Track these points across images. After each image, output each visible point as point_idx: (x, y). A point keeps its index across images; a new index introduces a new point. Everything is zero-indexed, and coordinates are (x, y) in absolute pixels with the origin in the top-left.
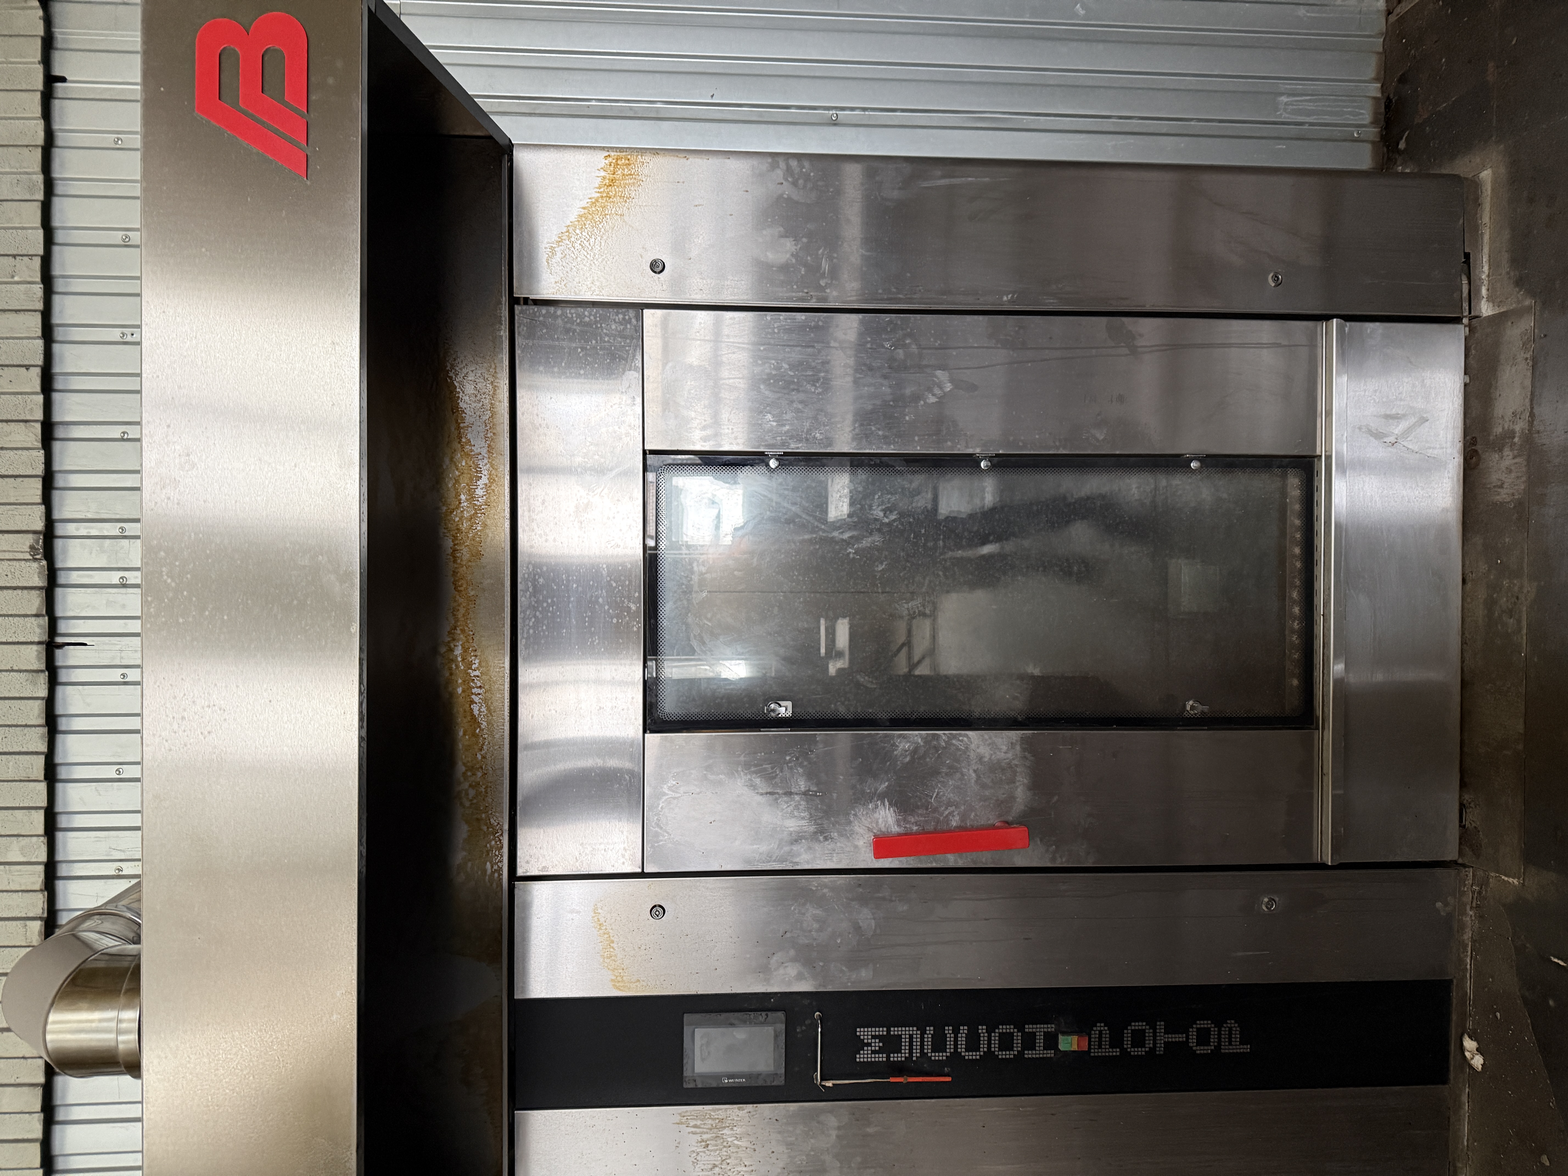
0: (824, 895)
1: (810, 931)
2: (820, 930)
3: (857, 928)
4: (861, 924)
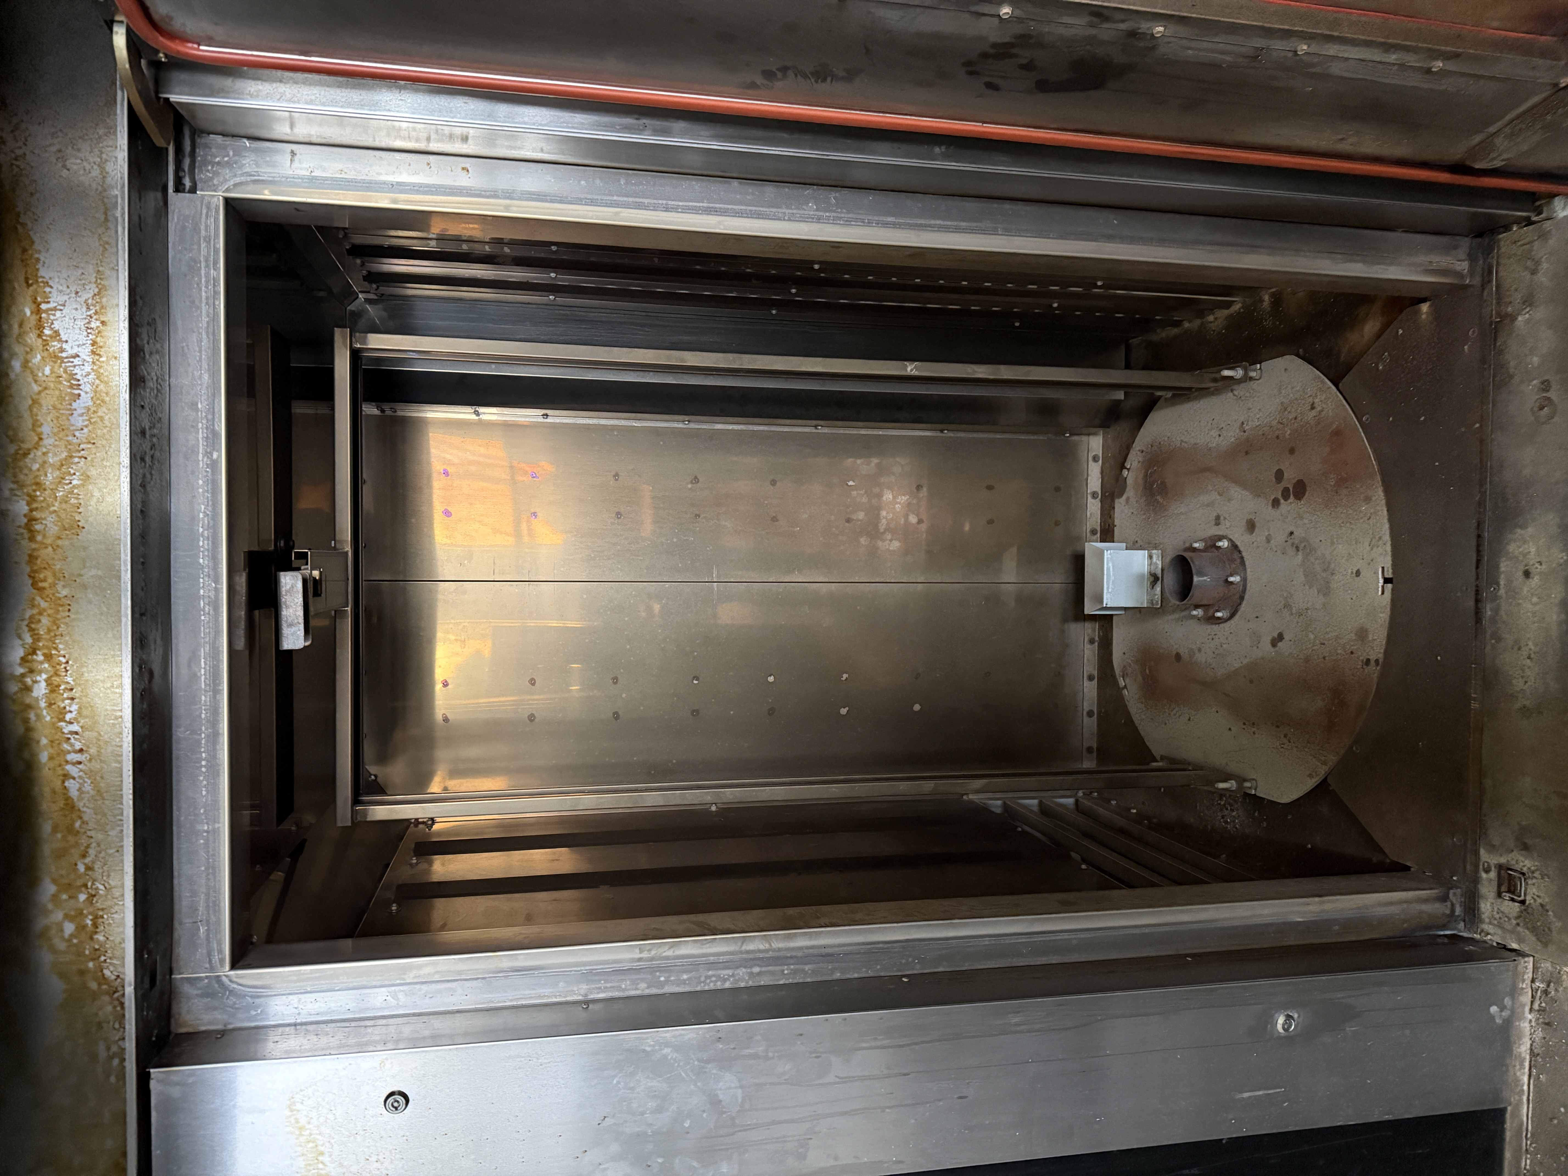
0: (665, 1057)
1: (643, 1114)
2: (659, 1110)
3: (715, 1103)
4: (721, 1097)
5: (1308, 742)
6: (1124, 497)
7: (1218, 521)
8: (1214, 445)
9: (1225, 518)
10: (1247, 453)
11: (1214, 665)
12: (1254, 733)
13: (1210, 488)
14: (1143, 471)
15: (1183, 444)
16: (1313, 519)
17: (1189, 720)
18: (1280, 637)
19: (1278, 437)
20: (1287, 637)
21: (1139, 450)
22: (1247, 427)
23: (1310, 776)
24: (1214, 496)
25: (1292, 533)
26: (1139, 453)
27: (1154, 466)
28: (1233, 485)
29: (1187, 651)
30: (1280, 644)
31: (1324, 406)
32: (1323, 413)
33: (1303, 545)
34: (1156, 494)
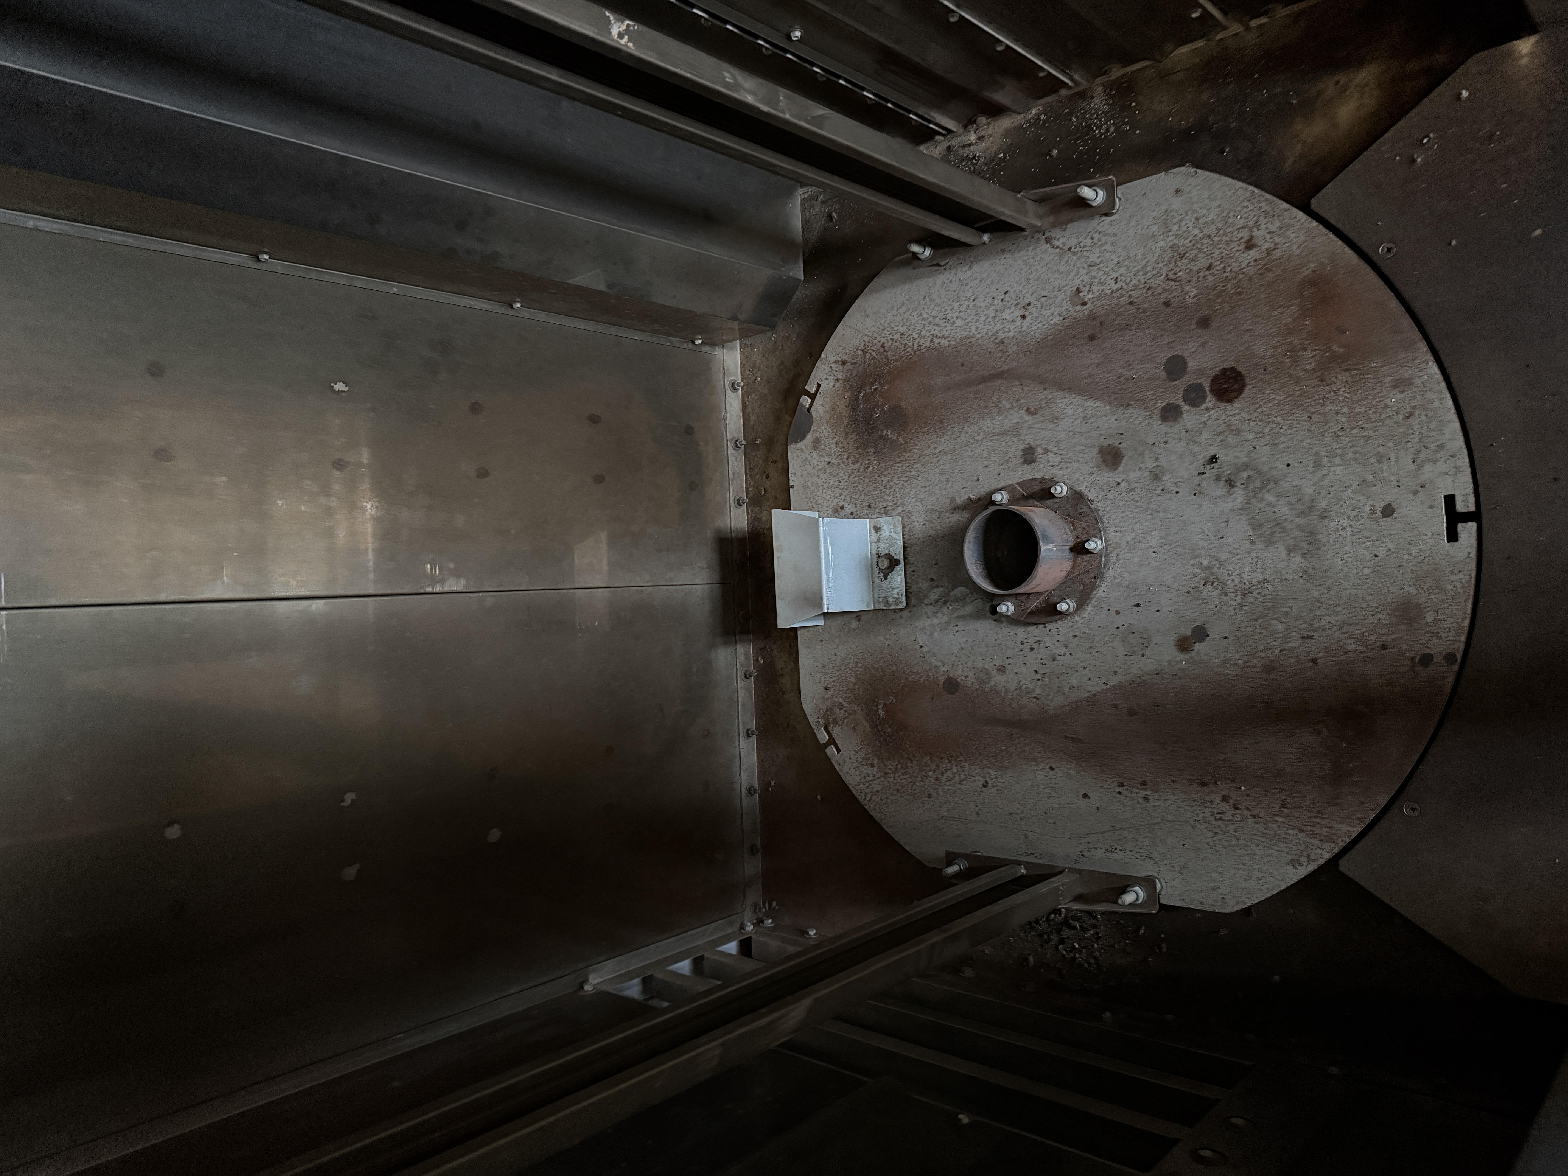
5: (1284, 806)
6: (809, 438)
7: (1029, 456)
8: (1012, 334)
9: (1046, 451)
10: (1092, 338)
11: (1038, 691)
12: (1146, 798)
13: (1006, 404)
14: (848, 395)
15: (936, 341)
16: (1267, 430)
17: (984, 786)
18: (1200, 634)
19: (1167, 304)
20: (1215, 633)
21: (836, 362)
22: (1090, 296)
23: (1294, 863)
24: (1017, 416)
25: (1213, 459)
26: (834, 366)
27: (873, 384)
28: (1061, 394)
29: (971, 674)
30: (1198, 646)
31: (1277, 239)
32: (1277, 253)
33: (1245, 475)
34: (881, 427)
